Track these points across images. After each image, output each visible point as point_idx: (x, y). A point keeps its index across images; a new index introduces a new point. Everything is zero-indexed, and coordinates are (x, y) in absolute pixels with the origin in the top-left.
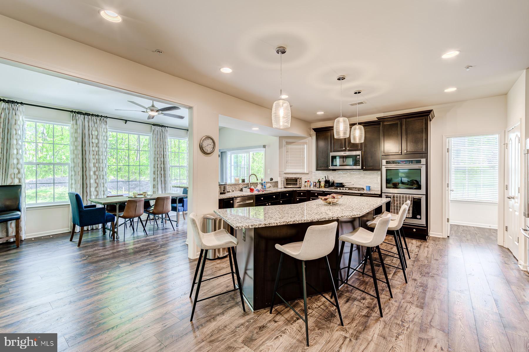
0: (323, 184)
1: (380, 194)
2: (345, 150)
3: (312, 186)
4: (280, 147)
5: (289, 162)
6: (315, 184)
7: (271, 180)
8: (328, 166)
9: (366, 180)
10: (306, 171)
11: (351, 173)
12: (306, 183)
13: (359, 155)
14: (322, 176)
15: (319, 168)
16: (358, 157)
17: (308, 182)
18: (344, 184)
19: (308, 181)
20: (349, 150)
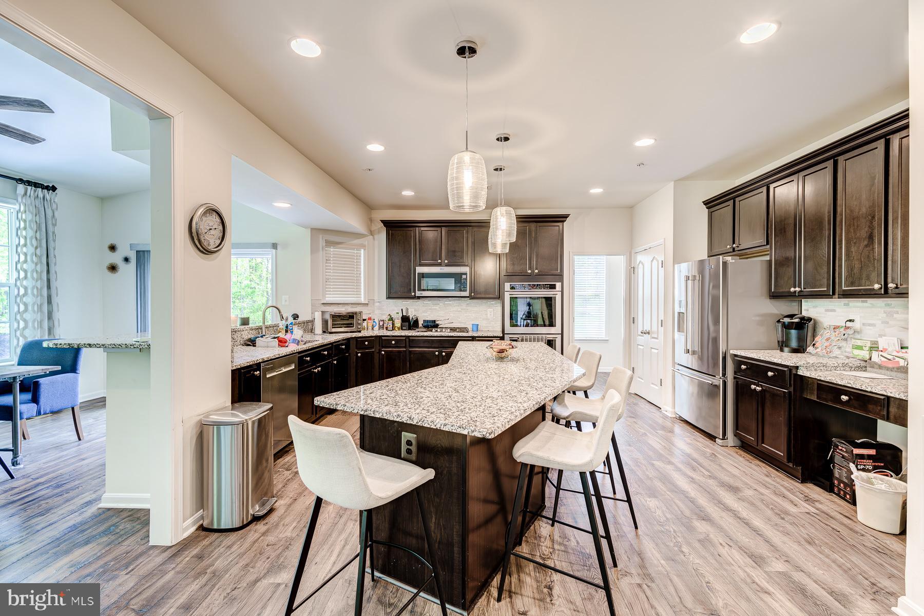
0: (398, 323)
1: (502, 335)
2: (440, 265)
3: (377, 328)
4: (314, 250)
5: (330, 282)
6: (381, 323)
7: (294, 319)
8: (410, 291)
9: (470, 314)
10: (363, 300)
11: (446, 303)
12: (365, 322)
13: (466, 274)
14: (396, 308)
15: (392, 294)
16: (464, 277)
17: (370, 321)
18: (437, 322)
19: (370, 319)
20: (447, 265)
